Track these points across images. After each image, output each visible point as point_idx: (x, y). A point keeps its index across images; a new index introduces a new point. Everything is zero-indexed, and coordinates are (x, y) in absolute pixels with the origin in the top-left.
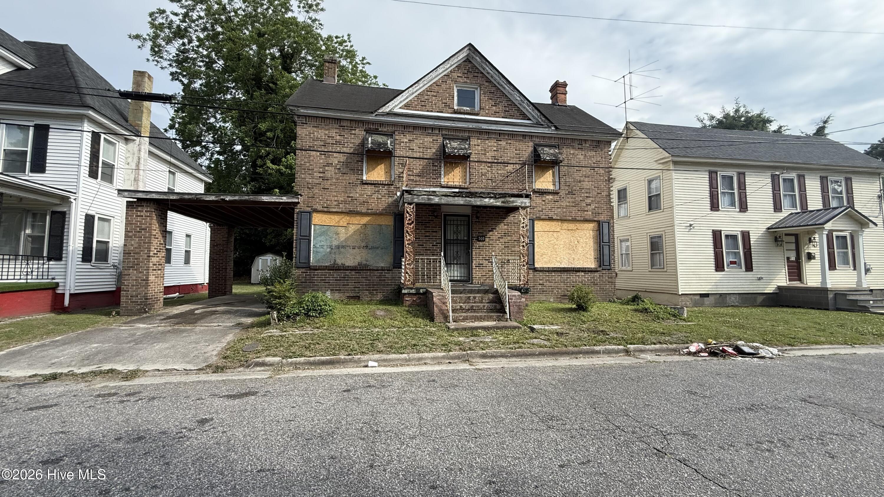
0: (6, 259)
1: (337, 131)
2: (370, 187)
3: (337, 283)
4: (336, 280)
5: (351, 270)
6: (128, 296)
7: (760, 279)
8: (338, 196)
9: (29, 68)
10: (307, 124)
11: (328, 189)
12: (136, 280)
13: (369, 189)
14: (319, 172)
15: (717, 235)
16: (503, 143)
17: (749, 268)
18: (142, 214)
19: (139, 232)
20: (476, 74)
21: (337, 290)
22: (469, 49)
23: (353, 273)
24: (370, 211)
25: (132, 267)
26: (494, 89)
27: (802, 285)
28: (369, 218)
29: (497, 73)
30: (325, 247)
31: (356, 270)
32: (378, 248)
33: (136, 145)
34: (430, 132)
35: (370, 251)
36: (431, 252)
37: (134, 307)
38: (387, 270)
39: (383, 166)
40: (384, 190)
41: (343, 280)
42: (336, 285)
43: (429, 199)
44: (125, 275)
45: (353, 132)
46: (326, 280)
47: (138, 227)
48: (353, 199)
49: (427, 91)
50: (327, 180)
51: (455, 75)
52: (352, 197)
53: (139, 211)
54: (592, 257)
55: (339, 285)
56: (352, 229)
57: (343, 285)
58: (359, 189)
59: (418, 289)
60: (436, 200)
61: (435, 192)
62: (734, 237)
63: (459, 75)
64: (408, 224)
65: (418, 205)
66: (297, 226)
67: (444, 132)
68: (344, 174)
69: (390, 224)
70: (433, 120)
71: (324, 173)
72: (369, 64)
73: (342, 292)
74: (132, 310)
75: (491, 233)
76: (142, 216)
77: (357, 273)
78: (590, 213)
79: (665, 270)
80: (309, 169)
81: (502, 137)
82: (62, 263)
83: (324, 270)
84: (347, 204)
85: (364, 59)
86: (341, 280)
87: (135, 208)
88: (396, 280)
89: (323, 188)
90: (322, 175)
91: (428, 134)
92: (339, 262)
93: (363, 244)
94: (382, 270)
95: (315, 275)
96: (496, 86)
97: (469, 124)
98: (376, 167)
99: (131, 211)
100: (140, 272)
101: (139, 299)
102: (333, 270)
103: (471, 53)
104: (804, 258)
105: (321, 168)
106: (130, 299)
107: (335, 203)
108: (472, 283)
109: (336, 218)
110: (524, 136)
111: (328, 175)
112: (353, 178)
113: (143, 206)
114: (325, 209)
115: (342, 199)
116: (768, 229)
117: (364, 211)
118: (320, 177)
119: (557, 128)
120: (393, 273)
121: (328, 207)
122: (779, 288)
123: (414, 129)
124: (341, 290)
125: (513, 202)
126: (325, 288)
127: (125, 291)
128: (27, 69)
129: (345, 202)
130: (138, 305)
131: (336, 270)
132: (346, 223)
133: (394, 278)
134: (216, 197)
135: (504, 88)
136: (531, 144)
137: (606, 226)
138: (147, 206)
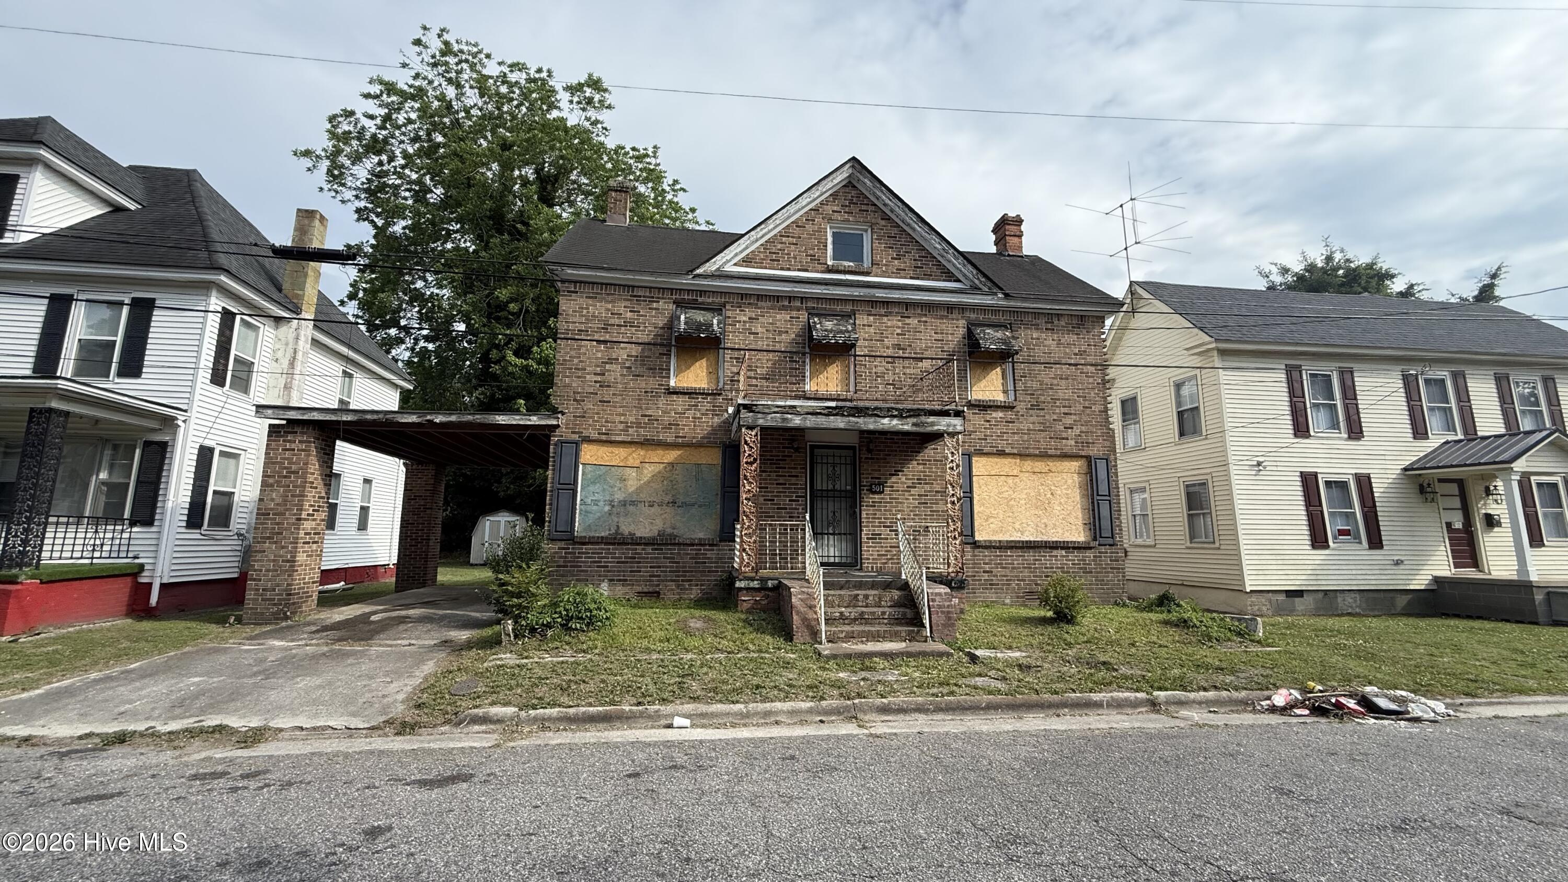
0: (62, 524)
1: (628, 304)
2: (681, 399)
3: (620, 567)
4: (618, 562)
5: (646, 544)
6: (258, 590)
7: (1398, 563)
8: (625, 415)
9: (133, 208)
10: (577, 292)
11: (609, 402)
12: (274, 561)
13: (680, 402)
14: (595, 374)
15: (1309, 481)
16: (913, 322)
17: (1375, 542)
18: (293, 446)
19: (285, 477)
20: (864, 207)
21: (620, 580)
22: (853, 167)
23: (649, 549)
24: (680, 440)
25: (269, 538)
26: (894, 231)
27: (1480, 576)
28: (679, 453)
29: (900, 204)
30: (601, 504)
31: (654, 544)
32: (693, 505)
33: (291, 330)
34: (786, 303)
35: (680, 511)
36: (788, 513)
37: (269, 609)
38: (710, 545)
39: (704, 362)
40: (705, 404)
41: (631, 562)
42: (619, 571)
43: (784, 420)
44: (256, 551)
45: (655, 305)
46: (600, 562)
47: (285, 468)
48: (652, 419)
49: (781, 236)
50: (609, 386)
51: (829, 209)
52: (651, 416)
53: (289, 441)
54: (1080, 523)
55: (623, 571)
56: (649, 471)
57: (631, 572)
58: (662, 401)
59: (763, 580)
60: (797, 421)
61: (794, 407)
62: (1342, 486)
63: (835, 208)
64: (747, 463)
65: (764, 429)
66: (553, 466)
67: (810, 304)
68: (638, 376)
69: (715, 462)
70: (792, 285)
71: (604, 375)
72: (684, 190)
73: (629, 585)
74: (262, 614)
75: (894, 479)
76: (294, 450)
77: (656, 549)
78: (1073, 443)
79: (1217, 545)
80: (578, 369)
81: (911, 312)
82: (154, 529)
83: (597, 543)
84: (641, 427)
85: (676, 182)
86: (627, 562)
87: (282, 436)
88: (725, 563)
89: (600, 401)
90: (599, 378)
91: (784, 308)
92: (626, 529)
93: (668, 498)
94: (701, 545)
95: (583, 553)
96: (899, 226)
97: (852, 289)
98: (693, 364)
99: (275, 441)
100: (283, 547)
101: (277, 595)
102: (614, 544)
103: (855, 172)
104: (1479, 524)
105: (598, 366)
106: (262, 595)
107: (621, 427)
108: (861, 569)
109: (622, 452)
110: (950, 308)
111: (609, 377)
112: (652, 383)
113: (296, 432)
114: (604, 437)
115: (632, 419)
116: (1405, 469)
117: (670, 439)
118: (596, 382)
119: (1007, 296)
120: (719, 550)
121: (607, 434)
122: (1437, 580)
123: (758, 300)
124: (626, 580)
125: (933, 424)
126: (600, 576)
127: (255, 580)
128: (128, 210)
129: (638, 425)
130: (275, 604)
131: (619, 544)
132: (638, 461)
133: (721, 558)
134: (419, 417)
135: (914, 229)
136: (962, 323)
137: (1102, 465)
138: (302, 433)
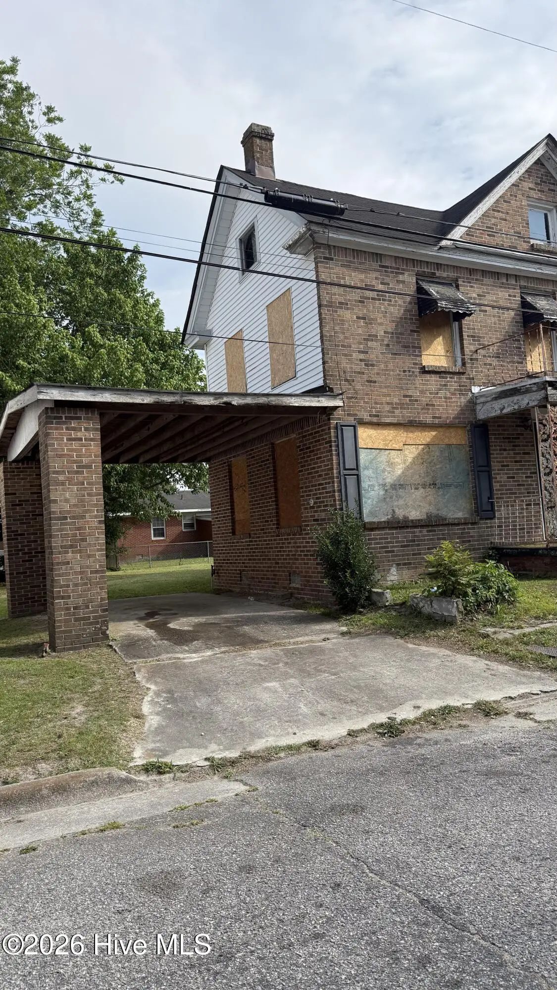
1: (378, 274)
2: (434, 378)
3: (403, 551)
4: (402, 546)
5: (422, 526)
6: (69, 609)
8: (389, 395)
10: (332, 259)
11: (375, 382)
12: (81, 573)
13: (433, 382)
14: (359, 352)
18: (79, 435)
19: (77, 472)
20: (551, 187)
22: (547, 144)
23: (425, 531)
24: (437, 421)
25: (71, 546)
28: (434, 433)
30: (376, 488)
31: (426, 526)
32: (450, 486)
34: (505, 281)
35: (441, 492)
36: (527, 489)
37: (85, 630)
38: (472, 524)
39: (441, 338)
40: (453, 383)
41: (412, 546)
42: (403, 555)
44: (58, 564)
45: (401, 277)
46: (387, 547)
48: (413, 401)
49: (494, 210)
50: (373, 365)
51: (526, 185)
52: (410, 396)
53: (74, 429)
55: (407, 555)
56: (411, 453)
57: (414, 554)
58: (419, 380)
66: (336, 450)
67: (523, 283)
68: (396, 354)
69: (463, 442)
70: (513, 262)
71: (367, 353)
73: (413, 568)
74: (79, 636)
77: (430, 531)
84: (404, 408)
86: (409, 546)
87: (64, 423)
88: (485, 540)
89: (368, 381)
90: (362, 356)
91: (503, 286)
92: (400, 514)
93: (428, 480)
94: (465, 524)
95: (372, 539)
98: (432, 342)
99: (56, 429)
100: (89, 556)
101: (92, 612)
102: (396, 528)
105: (360, 343)
107: (387, 408)
109: (389, 434)
111: (372, 356)
112: (406, 362)
113: (80, 418)
114: (375, 420)
115: (396, 400)
117: (429, 420)
118: (361, 360)
120: (479, 528)
121: (377, 416)
123: (483, 275)
124: (410, 564)
126: (389, 561)
127: (63, 598)
129: (402, 406)
132: (402, 444)
133: (481, 536)
134: (216, 399)
138: (87, 419)
